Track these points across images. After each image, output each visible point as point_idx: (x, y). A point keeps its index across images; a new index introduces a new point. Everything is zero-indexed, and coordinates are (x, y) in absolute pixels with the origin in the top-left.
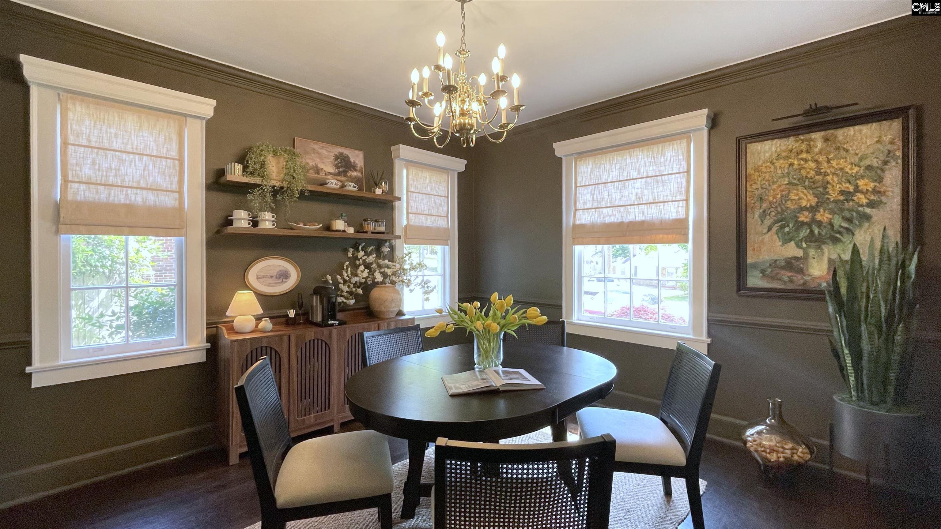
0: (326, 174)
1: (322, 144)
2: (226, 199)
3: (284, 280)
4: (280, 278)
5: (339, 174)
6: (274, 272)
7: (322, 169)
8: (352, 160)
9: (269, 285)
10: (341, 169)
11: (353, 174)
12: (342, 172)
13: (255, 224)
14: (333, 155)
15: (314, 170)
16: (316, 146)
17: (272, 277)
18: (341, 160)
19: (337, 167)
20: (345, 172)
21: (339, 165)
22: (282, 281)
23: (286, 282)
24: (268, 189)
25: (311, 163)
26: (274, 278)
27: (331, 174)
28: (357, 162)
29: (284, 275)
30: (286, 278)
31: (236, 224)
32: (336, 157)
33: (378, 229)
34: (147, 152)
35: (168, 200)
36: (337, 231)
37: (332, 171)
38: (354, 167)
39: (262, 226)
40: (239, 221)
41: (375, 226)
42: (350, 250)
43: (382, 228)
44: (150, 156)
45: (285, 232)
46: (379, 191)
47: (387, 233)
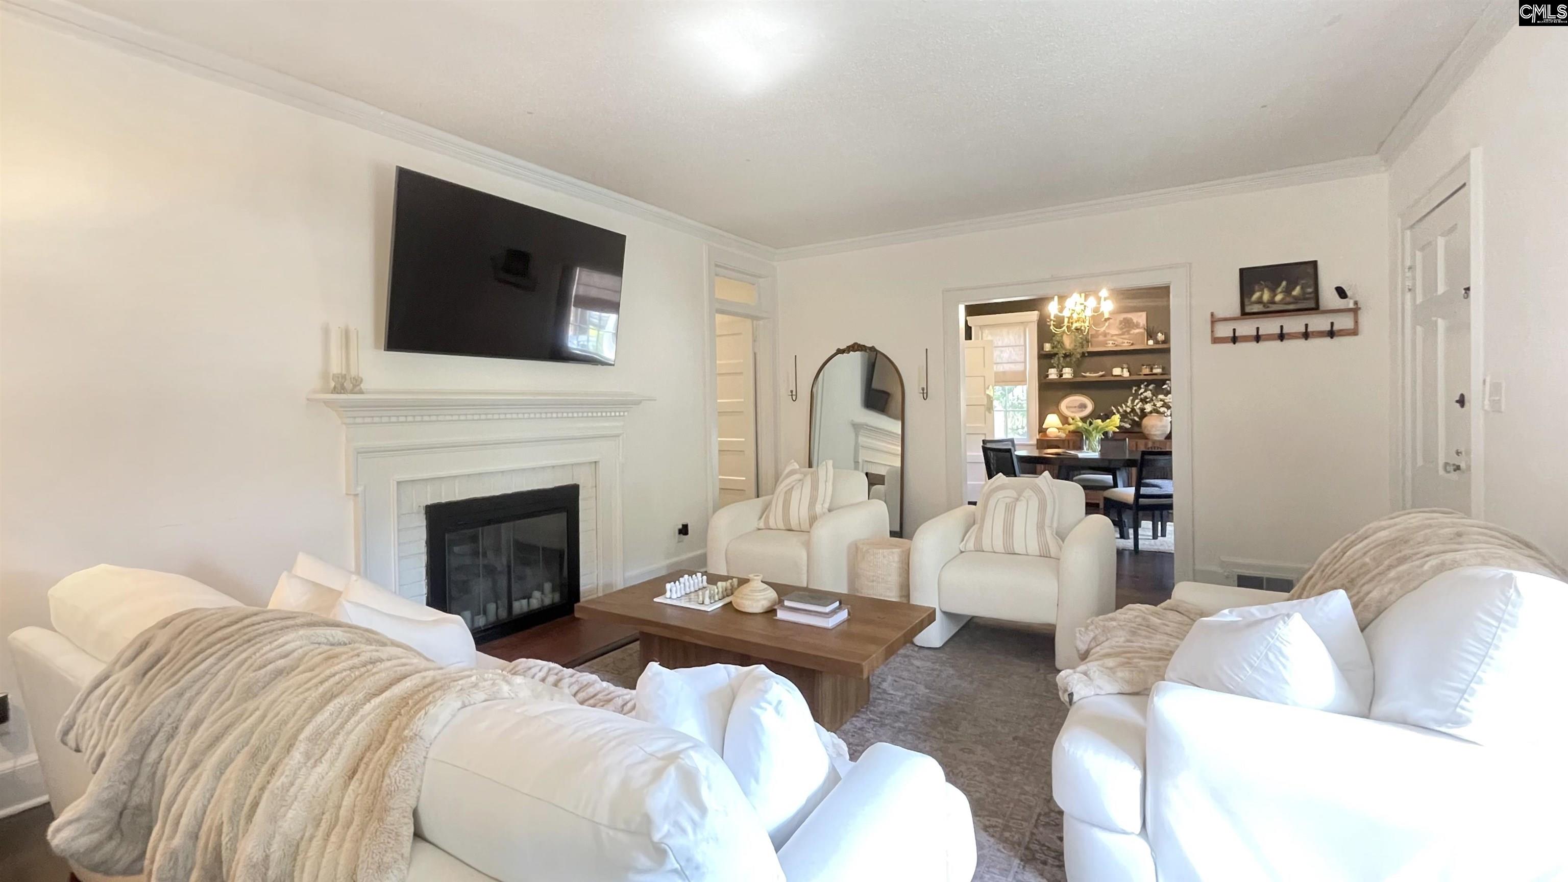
0: (1112, 336)
2: (1045, 361)
4: (1081, 408)
5: (1123, 334)
6: (1077, 404)
7: (1109, 333)
8: (1135, 321)
9: (1074, 411)
10: (1124, 330)
11: (1135, 332)
12: (1125, 332)
13: (1061, 376)
15: (1102, 335)
17: (1075, 407)
18: (1126, 323)
19: (1121, 329)
20: (1128, 332)
21: (1124, 327)
22: (1082, 410)
23: (1085, 410)
24: (1061, 355)
26: (1077, 408)
27: (1115, 336)
28: (1140, 321)
29: (1083, 406)
30: (1085, 408)
31: (1050, 377)
32: (1121, 322)
33: (1155, 371)
34: (1012, 344)
35: (1020, 367)
36: (1116, 376)
37: (1117, 333)
38: (1137, 326)
39: (1064, 376)
40: (1053, 374)
41: (1151, 369)
42: (1134, 388)
43: (1158, 370)
44: (1012, 346)
45: (1079, 379)
46: (1151, 342)
47: (1162, 374)
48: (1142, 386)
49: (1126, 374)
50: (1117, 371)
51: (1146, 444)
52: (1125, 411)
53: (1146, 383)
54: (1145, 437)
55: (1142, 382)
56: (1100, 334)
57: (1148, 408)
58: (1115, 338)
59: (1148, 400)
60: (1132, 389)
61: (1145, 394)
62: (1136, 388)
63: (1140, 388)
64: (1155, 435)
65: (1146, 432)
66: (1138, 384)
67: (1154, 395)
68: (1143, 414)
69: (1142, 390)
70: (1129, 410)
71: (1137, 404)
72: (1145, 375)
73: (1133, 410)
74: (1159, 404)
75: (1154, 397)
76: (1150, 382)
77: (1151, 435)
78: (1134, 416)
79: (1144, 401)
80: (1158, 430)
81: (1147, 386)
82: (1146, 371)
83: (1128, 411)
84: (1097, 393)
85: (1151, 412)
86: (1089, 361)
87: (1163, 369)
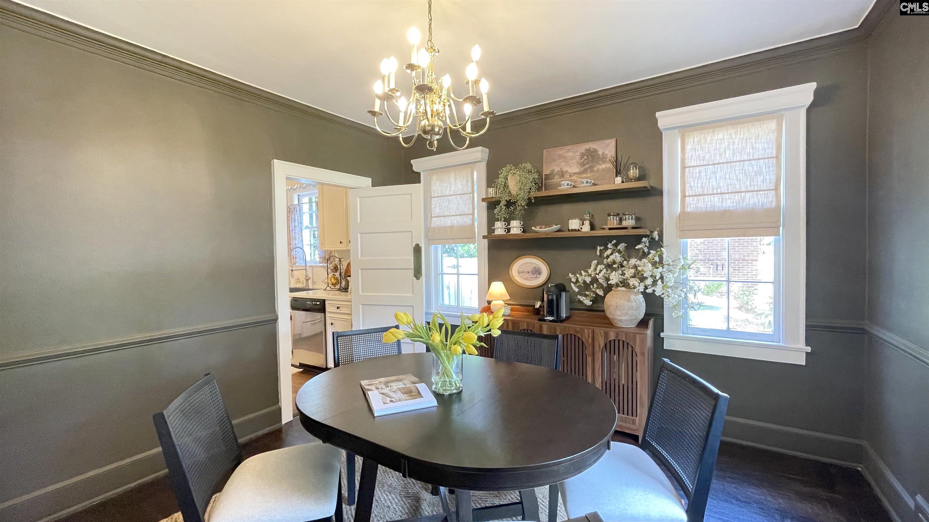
0: (570, 176)
1: (568, 147)
2: (493, 211)
3: (538, 276)
4: (534, 274)
5: (585, 171)
6: (530, 269)
7: (566, 172)
8: (600, 152)
9: (526, 279)
10: (587, 166)
11: (600, 167)
12: (588, 168)
13: (509, 230)
14: (578, 154)
15: (559, 175)
16: (561, 151)
17: (528, 272)
18: (587, 156)
19: (583, 164)
20: (591, 169)
21: (585, 162)
22: (536, 277)
23: (539, 277)
25: (557, 169)
26: (530, 273)
27: (575, 174)
28: (606, 152)
29: (537, 272)
30: (539, 274)
31: (498, 232)
32: (582, 155)
33: (625, 224)
34: (459, 193)
35: (467, 220)
36: (572, 230)
37: (577, 170)
38: (603, 159)
39: (512, 232)
40: (499, 229)
41: (621, 220)
42: (599, 248)
43: (629, 222)
44: (460, 194)
45: (528, 235)
46: (619, 180)
47: (634, 228)
48: (609, 246)
49: (586, 228)
50: (574, 224)
51: (606, 334)
52: (585, 282)
53: (614, 241)
54: (608, 323)
55: (609, 239)
56: (556, 174)
57: (615, 278)
58: (574, 178)
59: (614, 266)
60: (595, 248)
61: (612, 257)
62: (602, 248)
63: (606, 249)
64: (621, 321)
65: (610, 316)
66: (604, 241)
67: (625, 260)
68: (609, 289)
69: (609, 252)
70: (588, 280)
71: (601, 271)
72: (610, 229)
73: (595, 280)
74: (629, 272)
75: (625, 262)
76: (620, 239)
77: (616, 319)
78: (597, 288)
79: (610, 267)
80: (626, 314)
81: (616, 245)
82: (613, 222)
83: (588, 282)
84: (552, 254)
85: (617, 285)
86: (543, 212)
87: (638, 219)
